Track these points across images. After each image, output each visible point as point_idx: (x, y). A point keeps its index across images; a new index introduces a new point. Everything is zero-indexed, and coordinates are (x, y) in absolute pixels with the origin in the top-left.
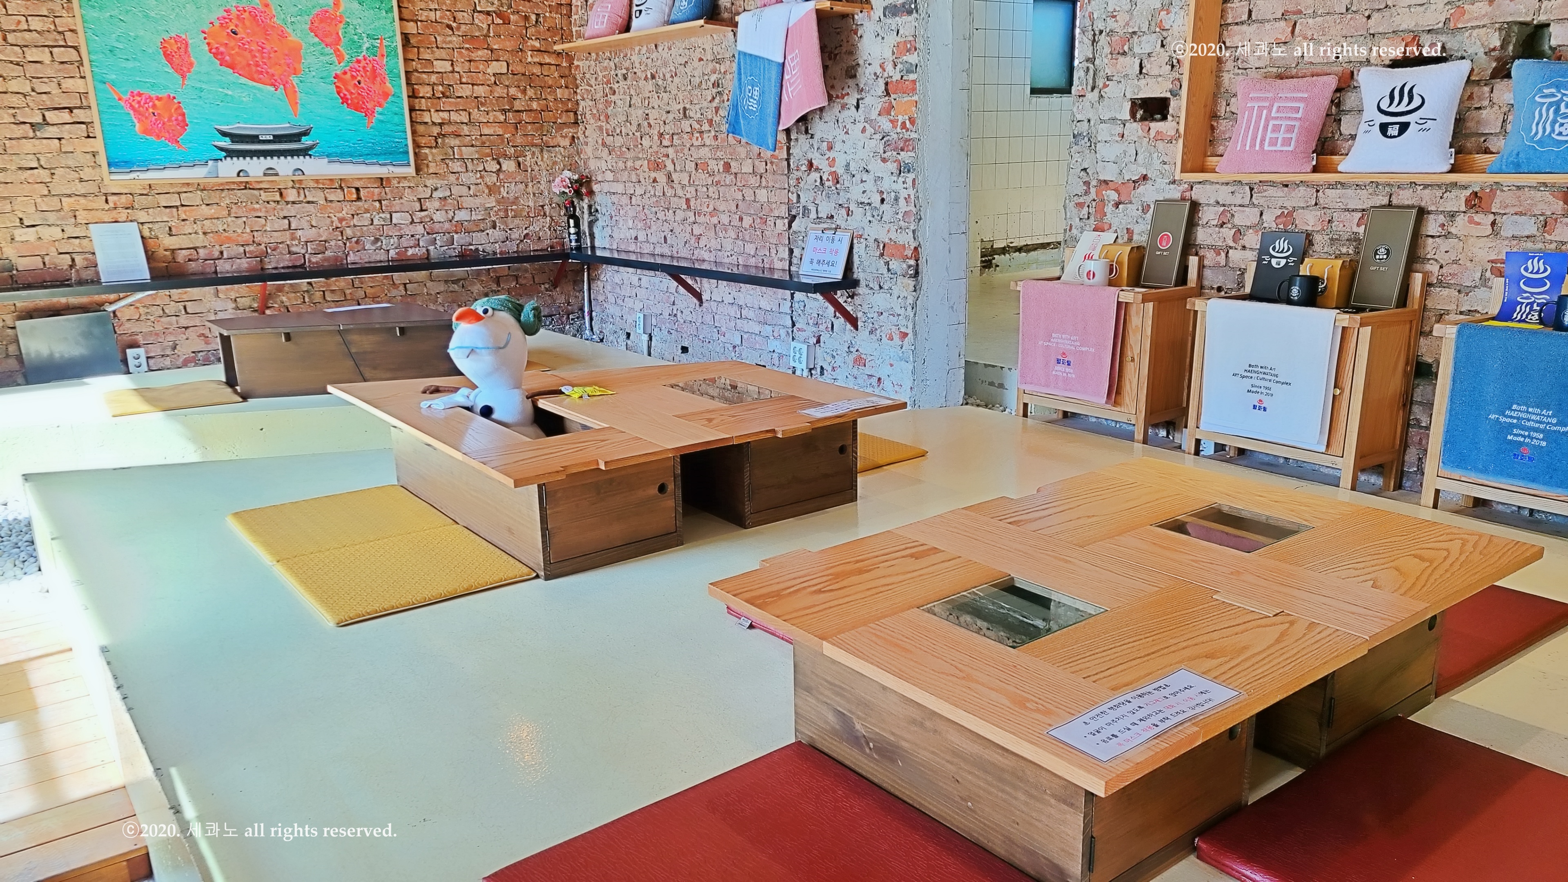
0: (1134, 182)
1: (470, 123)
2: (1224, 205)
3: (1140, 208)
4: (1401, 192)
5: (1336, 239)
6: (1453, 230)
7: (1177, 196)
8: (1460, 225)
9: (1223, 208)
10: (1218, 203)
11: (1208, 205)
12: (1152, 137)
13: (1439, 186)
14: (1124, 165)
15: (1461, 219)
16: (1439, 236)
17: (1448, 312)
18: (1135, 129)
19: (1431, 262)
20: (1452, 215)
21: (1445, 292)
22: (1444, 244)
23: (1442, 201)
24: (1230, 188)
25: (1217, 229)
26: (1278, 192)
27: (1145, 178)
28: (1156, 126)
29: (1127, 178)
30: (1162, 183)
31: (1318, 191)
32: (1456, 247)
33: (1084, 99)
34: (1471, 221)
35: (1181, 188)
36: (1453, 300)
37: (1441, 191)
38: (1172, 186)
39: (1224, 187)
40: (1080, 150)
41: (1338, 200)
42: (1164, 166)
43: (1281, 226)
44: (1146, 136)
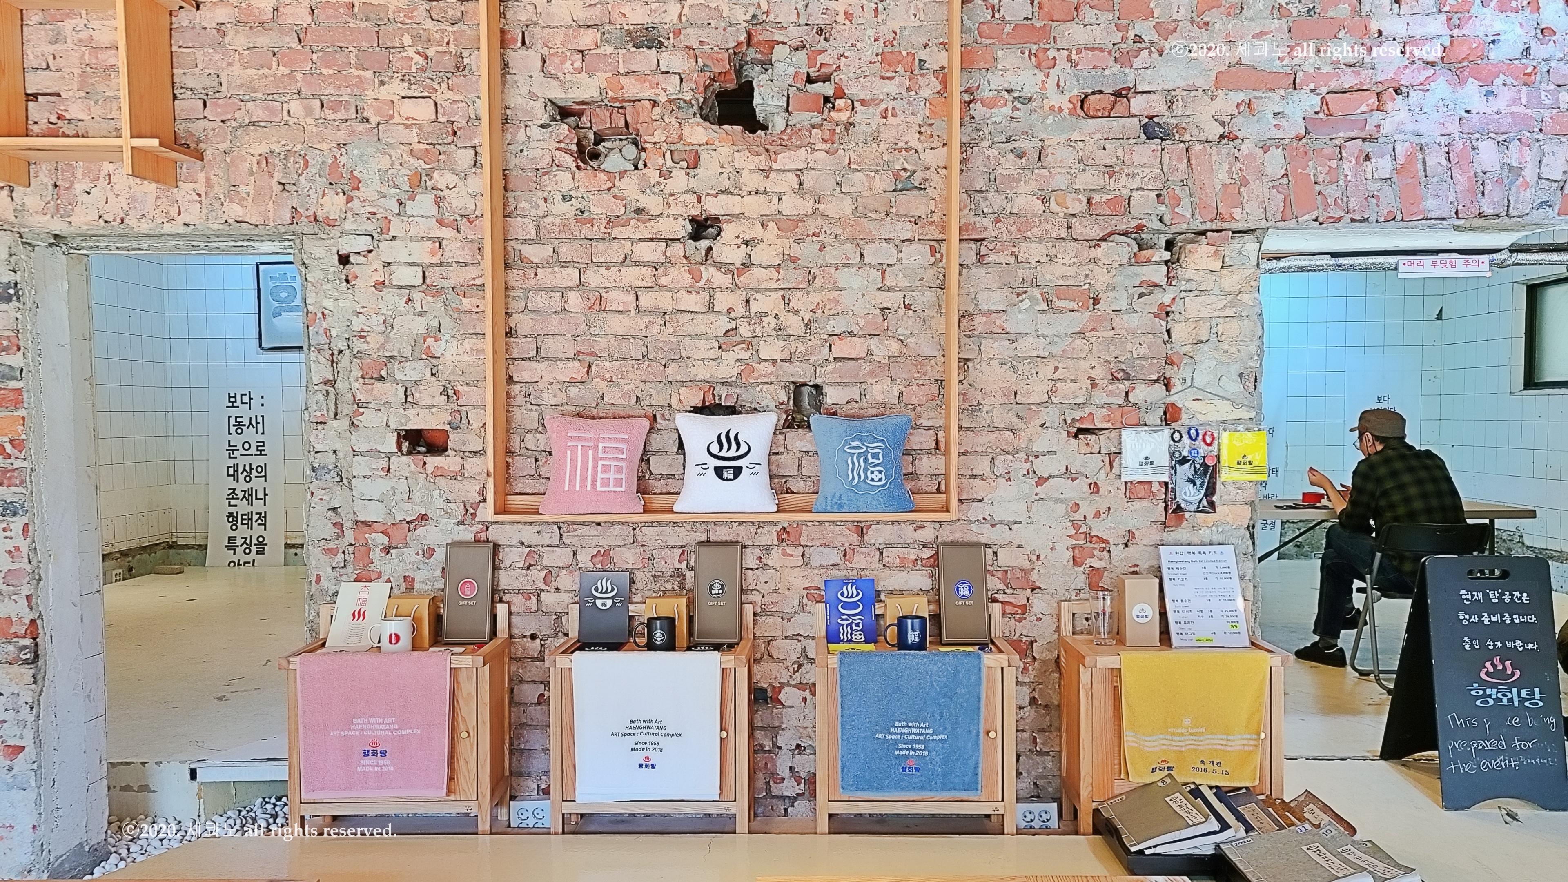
0: (408, 522)
2: (529, 546)
3: (420, 552)
4: (718, 529)
5: (660, 576)
6: (770, 562)
7: (470, 537)
8: (775, 557)
9: (529, 549)
10: (523, 544)
11: (511, 546)
12: (429, 472)
13: (753, 523)
14: (393, 503)
15: (776, 553)
16: (757, 569)
17: (775, 639)
18: (404, 464)
19: (754, 592)
20: (767, 549)
21: (770, 620)
22: (763, 576)
23: (756, 536)
24: (537, 528)
25: (524, 572)
26: (593, 531)
27: (423, 518)
28: (433, 461)
29: (399, 518)
30: (448, 524)
31: (634, 529)
32: (774, 578)
33: (326, 427)
34: (784, 553)
35: (474, 529)
36: (778, 626)
37: (755, 527)
38: (462, 527)
39: (528, 527)
40: (325, 486)
41: (657, 538)
42: (449, 505)
43: (599, 566)
44: (422, 471)
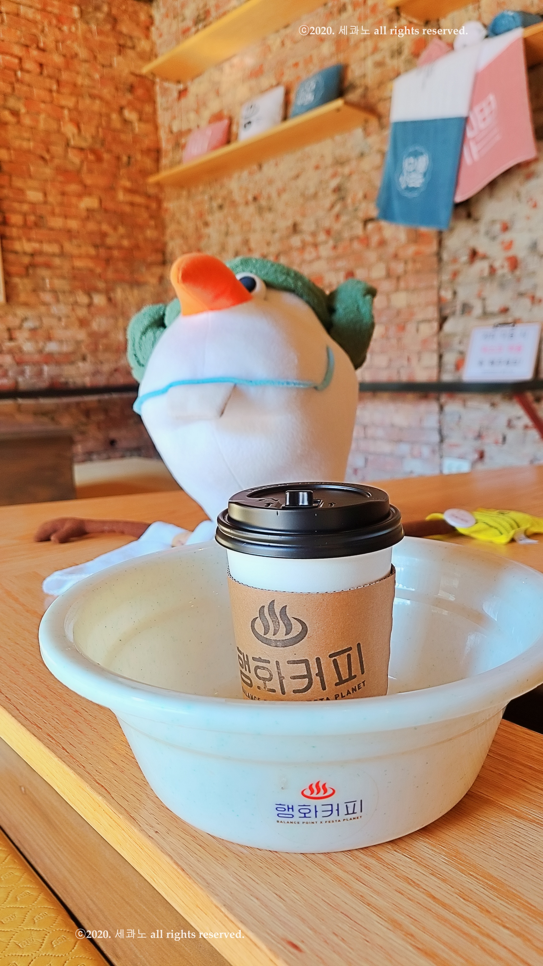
1: (62, 254)
